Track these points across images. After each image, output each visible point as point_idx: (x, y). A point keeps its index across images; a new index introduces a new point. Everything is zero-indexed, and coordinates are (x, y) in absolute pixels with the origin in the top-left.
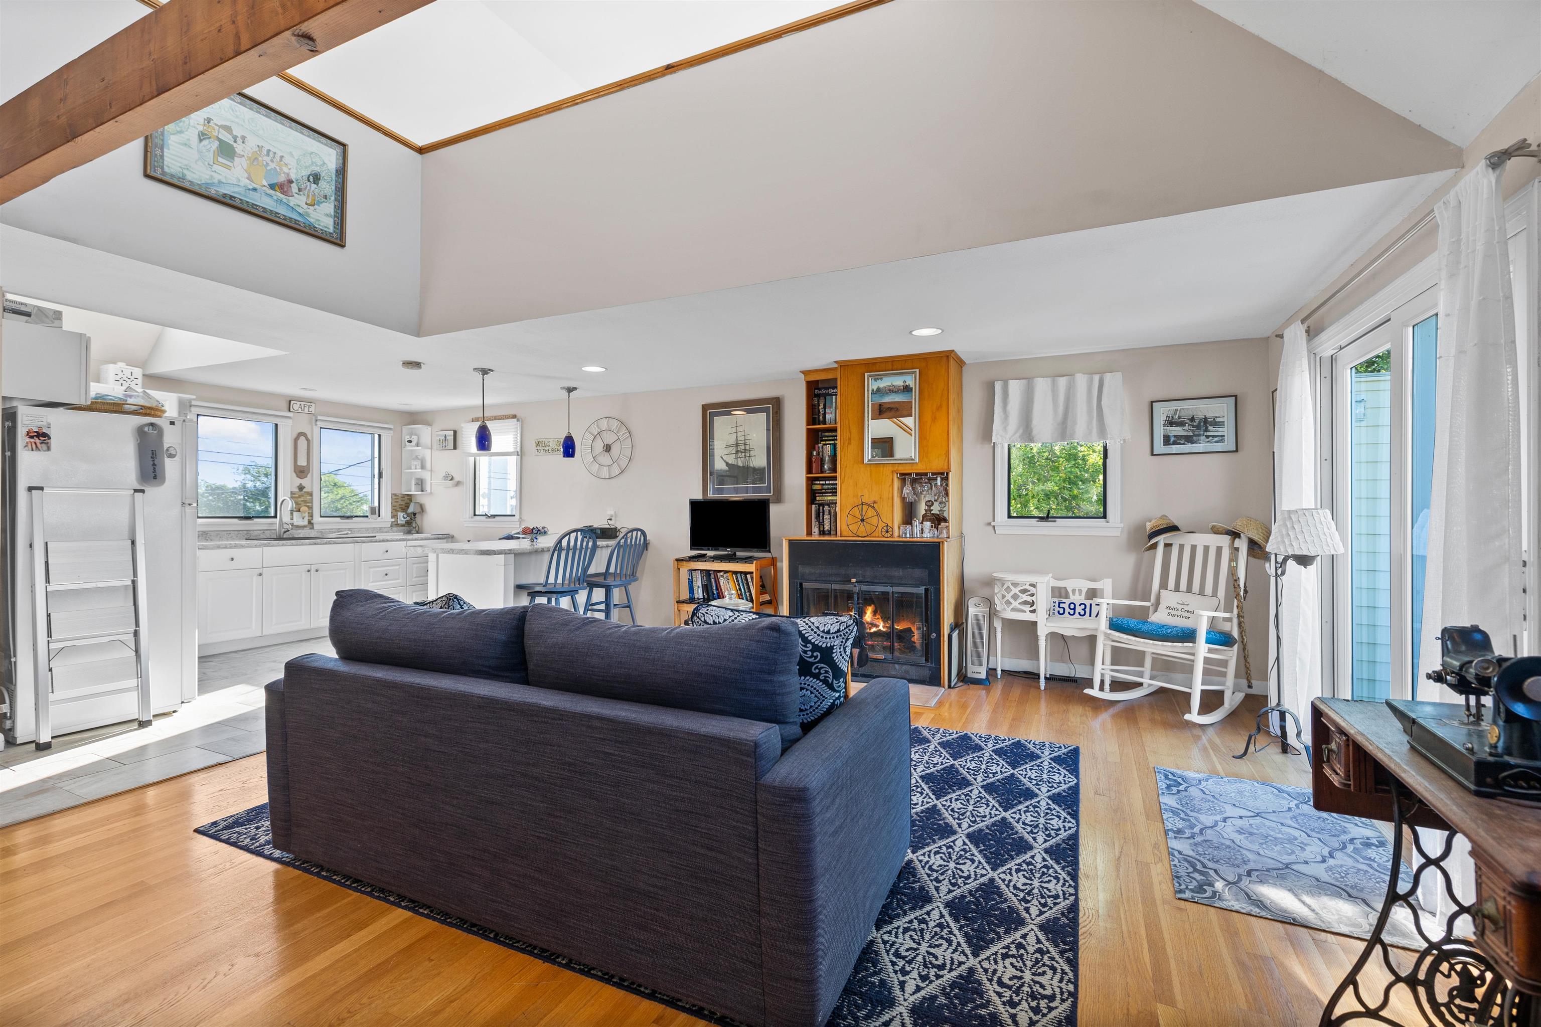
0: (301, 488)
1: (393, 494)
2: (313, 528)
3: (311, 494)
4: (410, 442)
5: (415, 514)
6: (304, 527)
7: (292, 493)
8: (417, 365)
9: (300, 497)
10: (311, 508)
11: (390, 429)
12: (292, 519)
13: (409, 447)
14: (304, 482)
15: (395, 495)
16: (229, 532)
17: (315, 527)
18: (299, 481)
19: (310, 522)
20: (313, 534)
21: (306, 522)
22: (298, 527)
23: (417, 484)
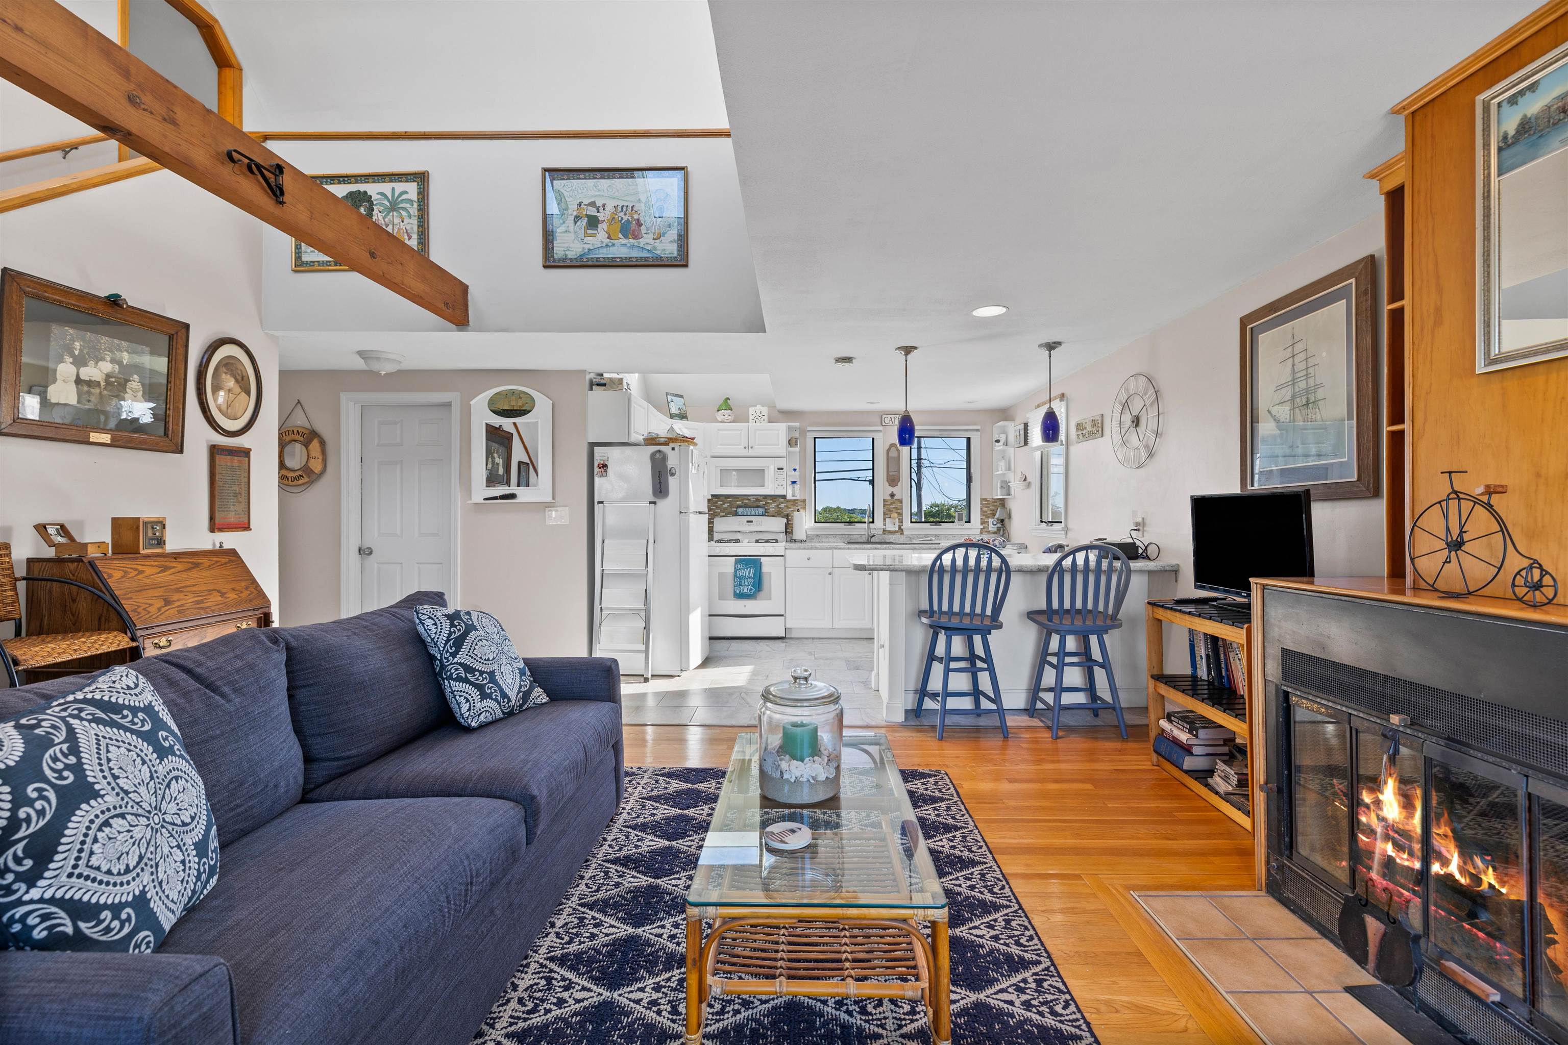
0: (892, 495)
1: (982, 500)
2: (902, 534)
3: (901, 501)
4: (998, 441)
5: (1002, 521)
6: (894, 532)
7: (884, 501)
8: (848, 360)
9: (892, 504)
10: (900, 514)
11: (978, 430)
12: (885, 525)
13: (999, 447)
14: (895, 490)
15: (986, 500)
16: (835, 535)
17: (905, 533)
18: (891, 490)
19: (900, 528)
20: (902, 539)
21: (897, 529)
22: (890, 532)
23: (1002, 487)
